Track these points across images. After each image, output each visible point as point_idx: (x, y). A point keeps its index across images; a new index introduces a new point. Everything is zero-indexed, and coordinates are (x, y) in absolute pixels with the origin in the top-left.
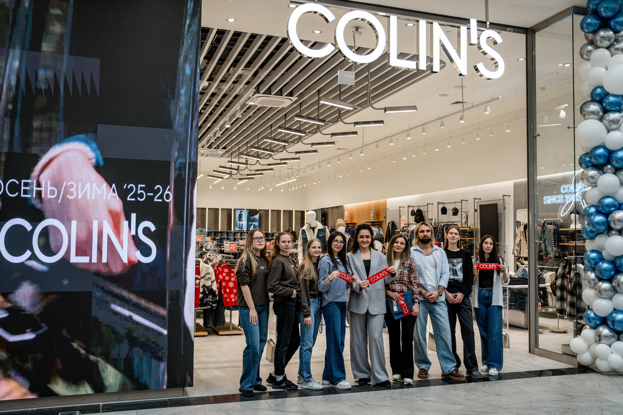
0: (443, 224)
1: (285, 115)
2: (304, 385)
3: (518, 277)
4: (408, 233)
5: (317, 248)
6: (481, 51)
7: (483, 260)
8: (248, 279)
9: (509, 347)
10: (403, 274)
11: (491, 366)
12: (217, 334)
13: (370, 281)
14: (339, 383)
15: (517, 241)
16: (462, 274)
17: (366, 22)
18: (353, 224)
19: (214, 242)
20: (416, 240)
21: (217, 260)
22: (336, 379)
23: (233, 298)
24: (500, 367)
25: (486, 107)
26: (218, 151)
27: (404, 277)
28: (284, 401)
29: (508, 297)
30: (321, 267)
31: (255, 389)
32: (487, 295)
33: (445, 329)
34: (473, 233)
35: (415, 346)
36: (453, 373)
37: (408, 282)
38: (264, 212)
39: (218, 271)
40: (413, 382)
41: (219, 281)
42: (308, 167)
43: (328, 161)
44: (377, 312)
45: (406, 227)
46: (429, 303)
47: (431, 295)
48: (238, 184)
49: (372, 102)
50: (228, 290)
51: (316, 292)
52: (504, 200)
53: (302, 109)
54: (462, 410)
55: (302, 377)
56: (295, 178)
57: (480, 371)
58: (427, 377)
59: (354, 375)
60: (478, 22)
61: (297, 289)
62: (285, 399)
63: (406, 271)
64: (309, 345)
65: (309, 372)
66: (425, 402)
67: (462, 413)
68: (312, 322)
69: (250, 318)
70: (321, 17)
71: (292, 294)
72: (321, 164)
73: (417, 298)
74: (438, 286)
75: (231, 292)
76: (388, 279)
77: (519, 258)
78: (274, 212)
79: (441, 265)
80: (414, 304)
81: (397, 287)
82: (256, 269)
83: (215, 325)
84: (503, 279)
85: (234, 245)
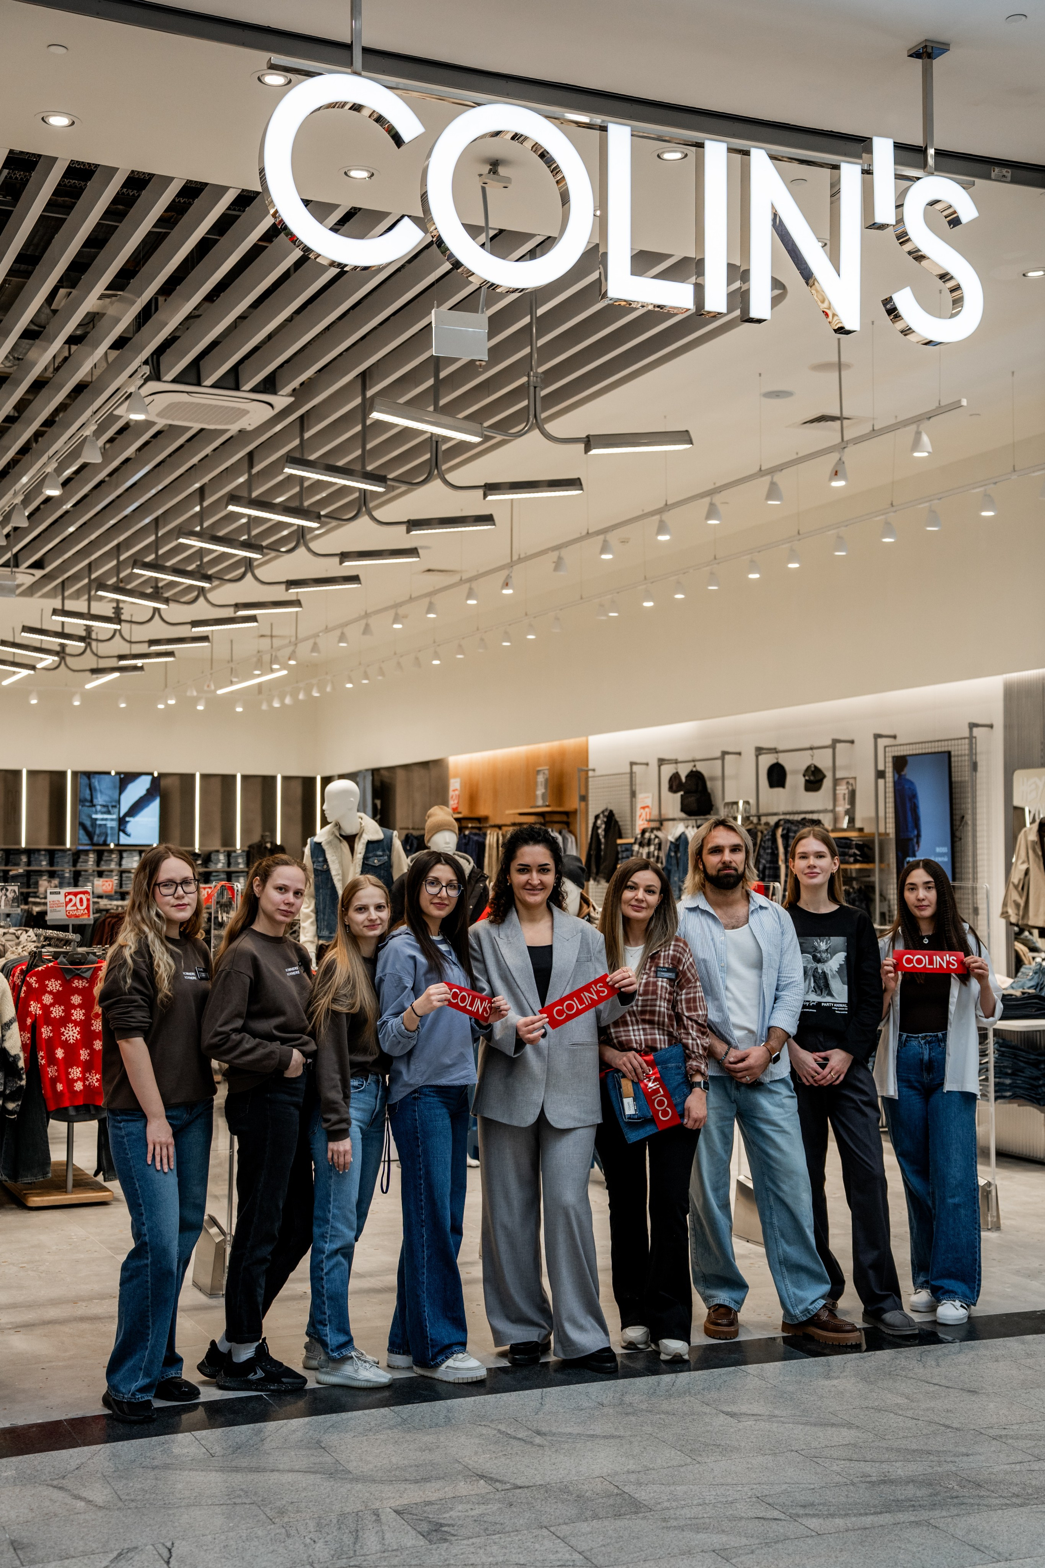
0: (773, 820)
1: (250, 455)
2: (327, 1373)
3: (1023, 993)
4: (659, 849)
5: (372, 909)
6: (908, 247)
7: (913, 941)
8: (144, 1014)
9: (997, 1227)
10: (654, 992)
11: (943, 1294)
12: (20, 1203)
13: (550, 1016)
14: (443, 1361)
15: (1017, 876)
16: (846, 987)
17: (528, 145)
18: (479, 820)
19: (10, 888)
20: (697, 878)
21: (20, 950)
22: (436, 1350)
23: (79, 1079)
24: (970, 1297)
25: (918, 434)
26: (17, 575)
27: (658, 1003)
28: (260, 1431)
29: (991, 1058)
30: (388, 970)
31: (158, 1396)
32: (926, 1057)
33: (792, 1172)
34: (872, 849)
35: (694, 1229)
36: (819, 1319)
37: (669, 1016)
38: (174, 783)
39: (24, 988)
40: (692, 1350)
41: (29, 1021)
42: (327, 630)
43: (396, 610)
44: (575, 1119)
45: (652, 830)
46: (739, 1085)
47: (743, 1060)
48: (89, 686)
49: (544, 415)
50: (60, 1053)
51: (371, 1054)
52: (971, 738)
53: (307, 435)
54: (855, 1445)
55: (318, 1346)
56: (284, 666)
57: (907, 1309)
58: (736, 1333)
59: (495, 1331)
60: (898, 146)
61: (304, 1048)
62: (262, 1424)
63: (663, 983)
64: (343, 1236)
65: (343, 1327)
66: (733, 1421)
67: (855, 1457)
68: (353, 1156)
69: (151, 1147)
70: (377, 125)
71: (285, 1064)
72: (372, 621)
73: (698, 1071)
74: (765, 1029)
75: (72, 1058)
76: (609, 1009)
77: (1022, 931)
78: (213, 780)
79: (777, 958)
80: (691, 1092)
81: (636, 1034)
82: (169, 983)
83: (14, 1176)
84: (979, 1006)
85: (81, 900)
